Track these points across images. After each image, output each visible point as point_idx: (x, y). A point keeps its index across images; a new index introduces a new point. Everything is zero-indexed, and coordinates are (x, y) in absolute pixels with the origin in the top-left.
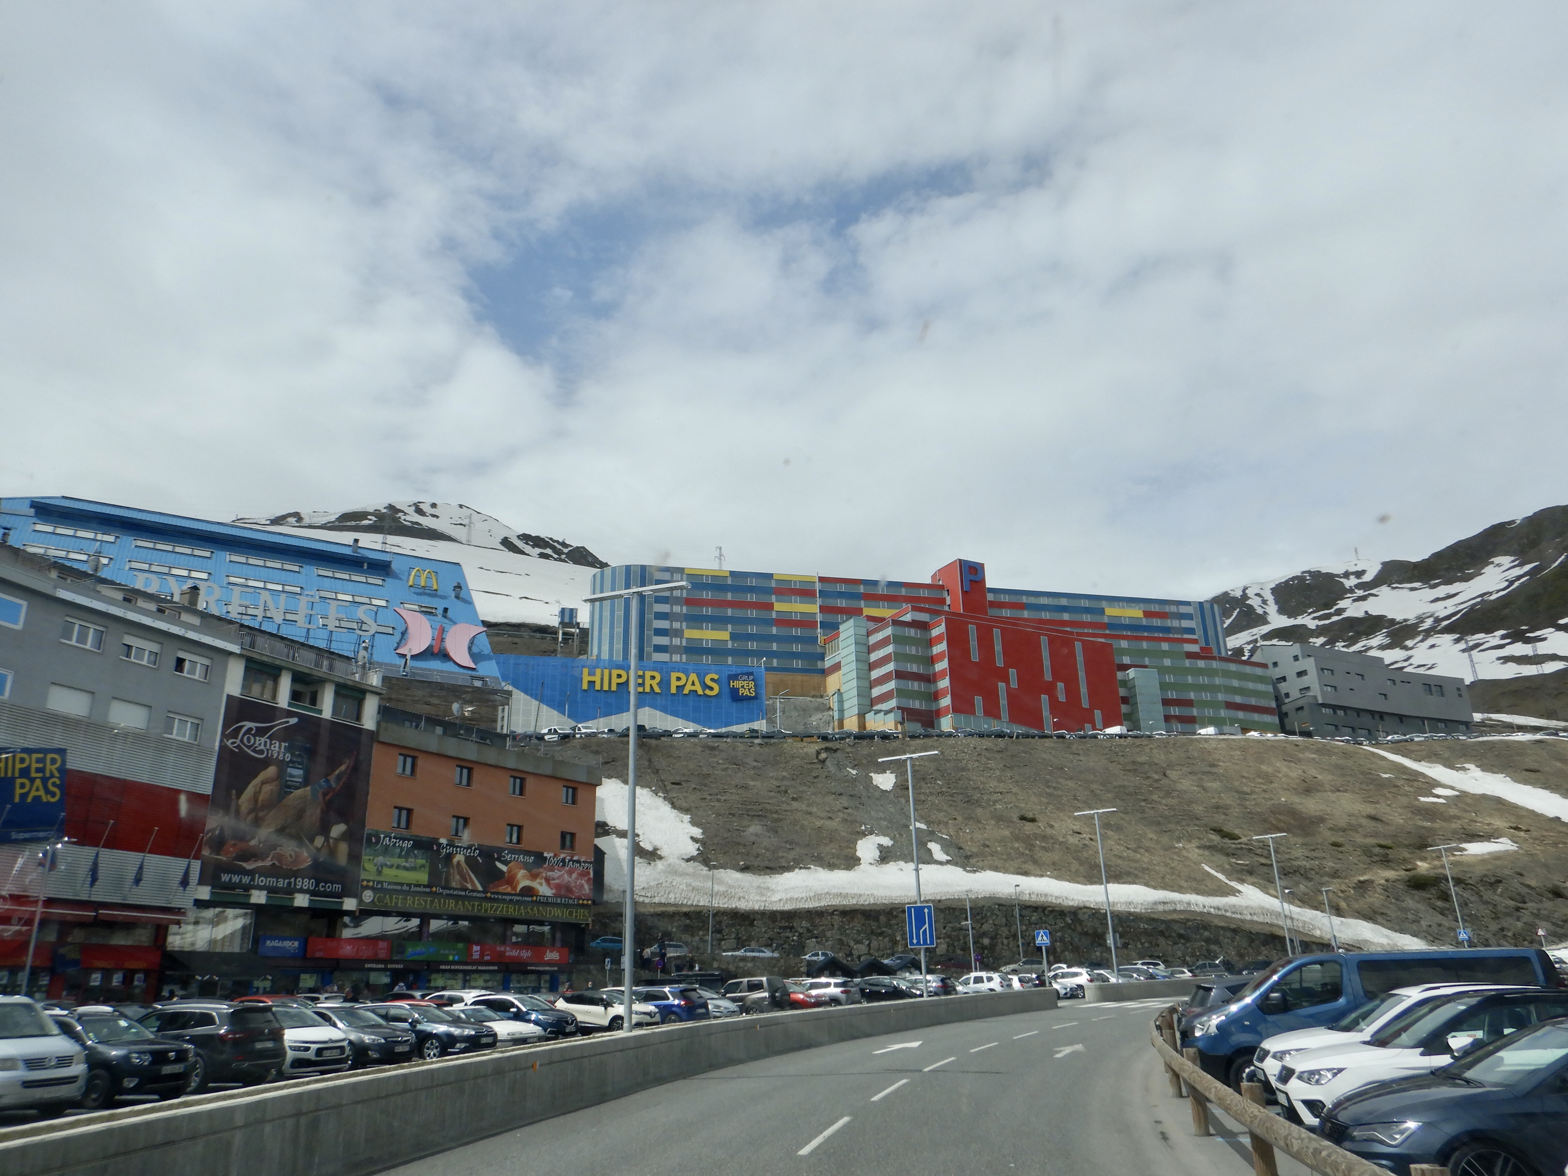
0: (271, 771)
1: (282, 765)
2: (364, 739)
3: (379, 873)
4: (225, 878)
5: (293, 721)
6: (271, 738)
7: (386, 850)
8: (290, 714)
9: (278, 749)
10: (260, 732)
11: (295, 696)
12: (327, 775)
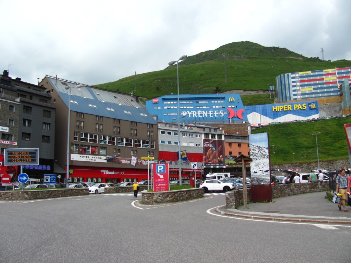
0: (210, 149)
1: (212, 148)
2: (223, 142)
3: (228, 162)
4: (207, 164)
5: (212, 141)
6: (210, 144)
7: (229, 158)
8: (212, 140)
9: (211, 146)
10: (208, 144)
11: (212, 137)
12: (218, 148)
